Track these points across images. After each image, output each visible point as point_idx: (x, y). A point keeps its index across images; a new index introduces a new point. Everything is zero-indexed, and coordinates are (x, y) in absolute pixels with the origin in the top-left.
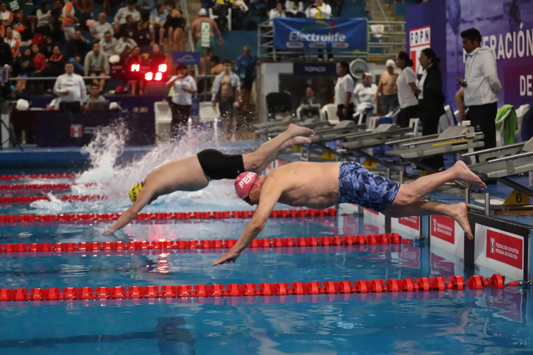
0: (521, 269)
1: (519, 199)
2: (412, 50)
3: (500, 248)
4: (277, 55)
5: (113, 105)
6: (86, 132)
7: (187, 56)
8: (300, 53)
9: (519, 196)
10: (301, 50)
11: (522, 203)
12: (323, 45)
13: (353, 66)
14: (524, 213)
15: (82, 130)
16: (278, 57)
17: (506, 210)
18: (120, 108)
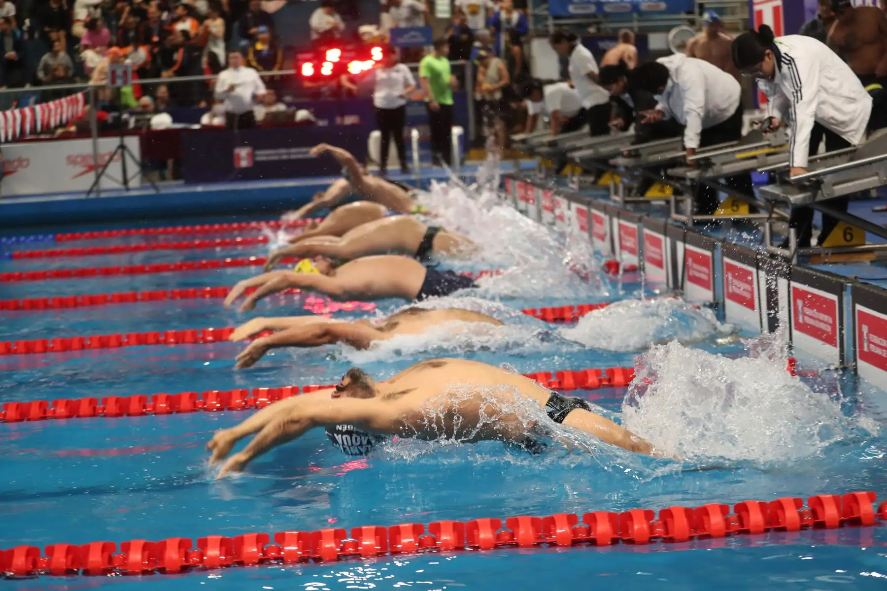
0: (835, 346)
1: (848, 237)
2: (757, 8)
3: (811, 316)
4: (556, 25)
5: (302, 114)
6: (259, 159)
7: (413, 33)
8: (591, 20)
9: (848, 231)
10: (594, 16)
11: (853, 242)
12: (625, 7)
13: (675, 37)
14: (856, 258)
15: (252, 156)
16: (557, 29)
17: (827, 254)
18: (312, 118)
